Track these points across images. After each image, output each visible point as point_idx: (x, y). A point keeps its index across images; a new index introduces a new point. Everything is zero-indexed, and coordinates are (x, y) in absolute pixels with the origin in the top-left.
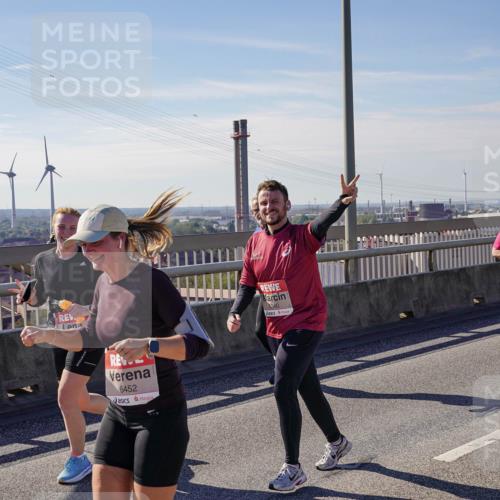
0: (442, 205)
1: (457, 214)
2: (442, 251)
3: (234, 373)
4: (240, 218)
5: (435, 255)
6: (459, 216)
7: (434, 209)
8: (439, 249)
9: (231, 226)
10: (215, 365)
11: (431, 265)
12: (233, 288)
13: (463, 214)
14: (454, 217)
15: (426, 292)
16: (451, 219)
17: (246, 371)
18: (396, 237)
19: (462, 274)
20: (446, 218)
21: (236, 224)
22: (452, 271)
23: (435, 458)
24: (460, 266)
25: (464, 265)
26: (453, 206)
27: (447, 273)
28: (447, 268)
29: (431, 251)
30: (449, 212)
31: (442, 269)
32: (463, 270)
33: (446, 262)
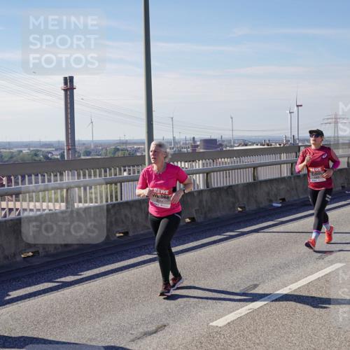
0: (216, 140)
1: (226, 146)
2: (215, 173)
3: (64, 265)
4: (69, 149)
5: (211, 176)
6: (228, 148)
7: (210, 143)
8: (214, 172)
9: (62, 156)
10: (49, 259)
11: (207, 183)
12: (62, 201)
13: (231, 146)
14: (224, 149)
15: (205, 203)
16: (222, 150)
17: (72, 264)
18: (183, 163)
19: (229, 190)
20: (219, 149)
21: (66, 154)
22: (223, 188)
23: (211, 324)
24: (228, 184)
25: (231, 184)
26: (224, 141)
27: (219, 189)
28: (219, 186)
29: (207, 173)
30: (221, 145)
31: (216, 186)
32: (230, 187)
33: (219, 181)
